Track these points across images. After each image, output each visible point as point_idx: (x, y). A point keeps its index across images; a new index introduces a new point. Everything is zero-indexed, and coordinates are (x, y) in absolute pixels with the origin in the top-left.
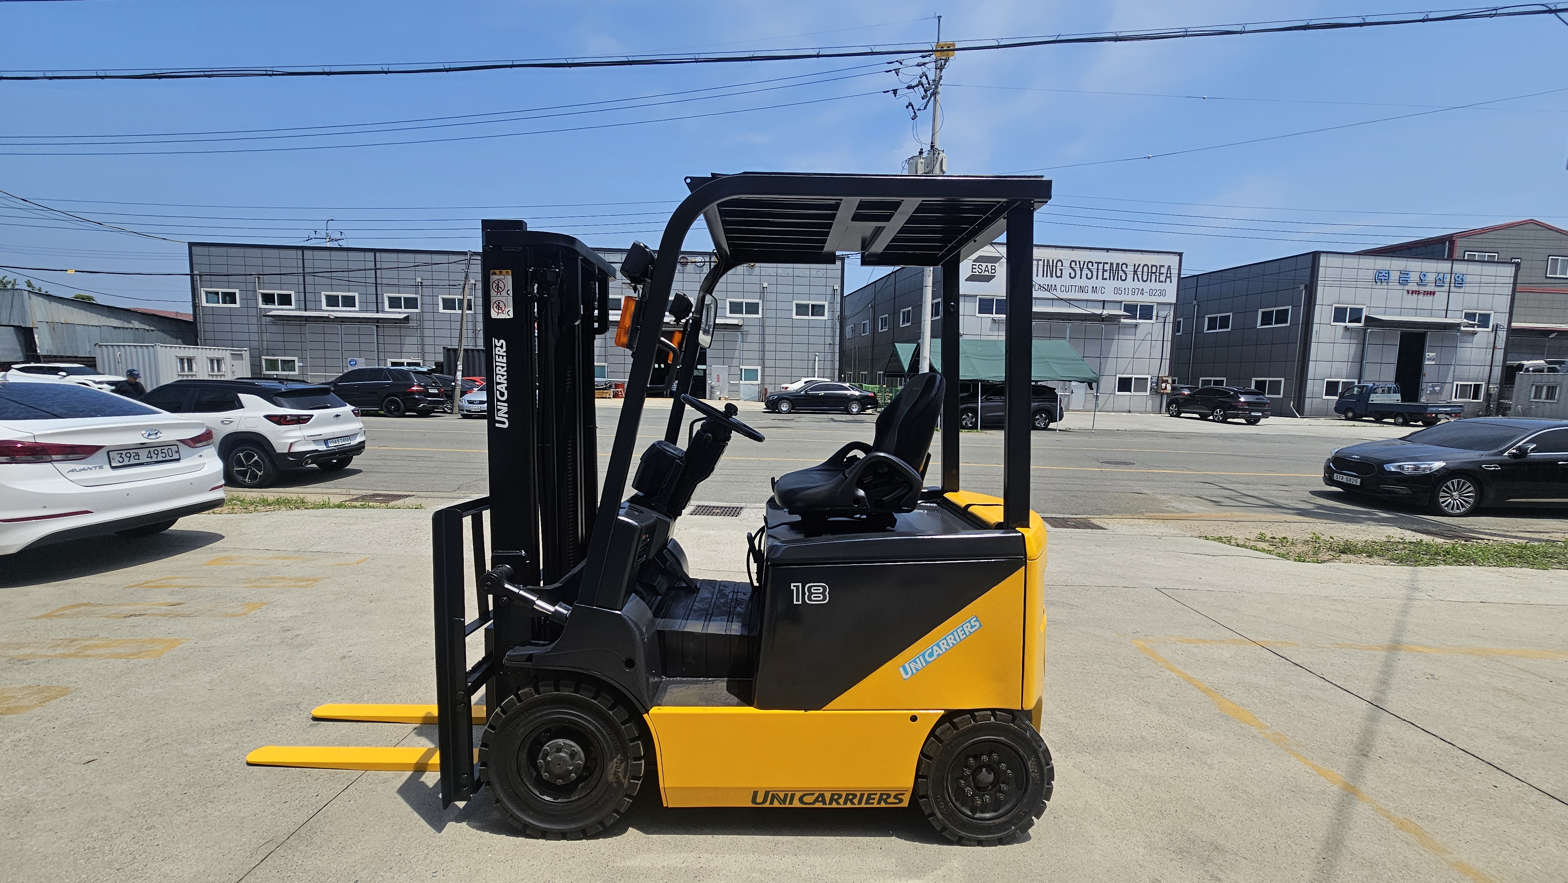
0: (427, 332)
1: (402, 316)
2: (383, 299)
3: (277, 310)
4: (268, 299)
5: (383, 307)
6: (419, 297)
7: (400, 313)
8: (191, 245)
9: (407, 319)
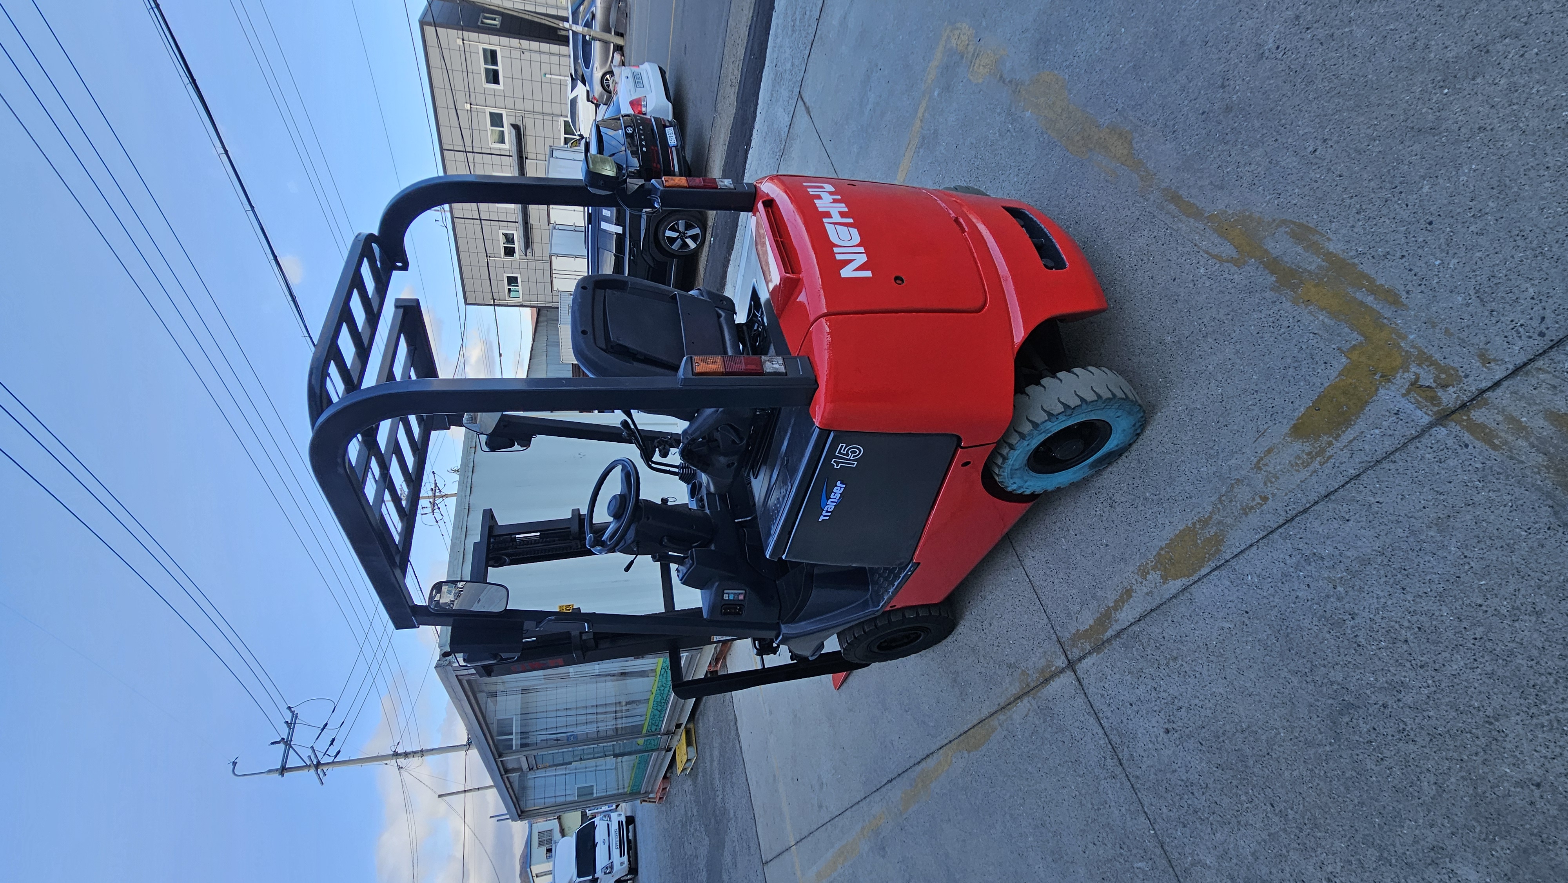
0: (529, 107)
1: (513, 131)
2: (494, 149)
3: (518, 245)
4: (509, 252)
5: (505, 150)
6: (489, 110)
7: (510, 133)
8: (466, 303)
9: (516, 127)
